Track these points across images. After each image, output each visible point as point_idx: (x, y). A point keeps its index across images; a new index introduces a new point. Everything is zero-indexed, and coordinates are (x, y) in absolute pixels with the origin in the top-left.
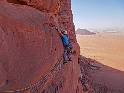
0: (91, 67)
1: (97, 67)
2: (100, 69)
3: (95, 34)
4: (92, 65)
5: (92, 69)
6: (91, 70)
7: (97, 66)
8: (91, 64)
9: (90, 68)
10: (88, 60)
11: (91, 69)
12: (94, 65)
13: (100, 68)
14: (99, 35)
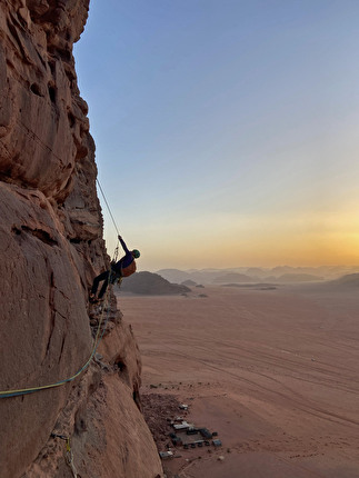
0: (178, 436)
1: (203, 433)
2: (216, 440)
3: (189, 290)
4: (185, 424)
5: (186, 447)
6: (179, 452)
7: (201, 426)
8: (180, 422)
9: (175, 443)
10: (164, 404)
11: (181, 444)
12: (191, 426)
13: (215, 434)
14: (202, 296)
